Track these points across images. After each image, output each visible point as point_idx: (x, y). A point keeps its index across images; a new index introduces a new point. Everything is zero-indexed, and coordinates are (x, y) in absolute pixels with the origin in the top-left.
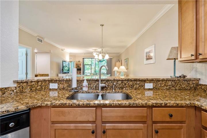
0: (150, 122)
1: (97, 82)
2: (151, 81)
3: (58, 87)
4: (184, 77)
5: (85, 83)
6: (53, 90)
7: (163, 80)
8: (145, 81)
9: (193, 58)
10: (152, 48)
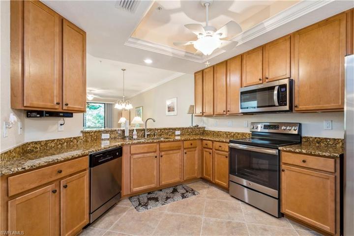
0: (182, 149)
1: (143, 132)
2: (179, 129)
3: (110, 137)
4: (198, 126)
5: (135, 132)
6: (105, 139)
7: (186, 128)
8: (175, 129)
9: (201, 114)
10: (175, 100)
